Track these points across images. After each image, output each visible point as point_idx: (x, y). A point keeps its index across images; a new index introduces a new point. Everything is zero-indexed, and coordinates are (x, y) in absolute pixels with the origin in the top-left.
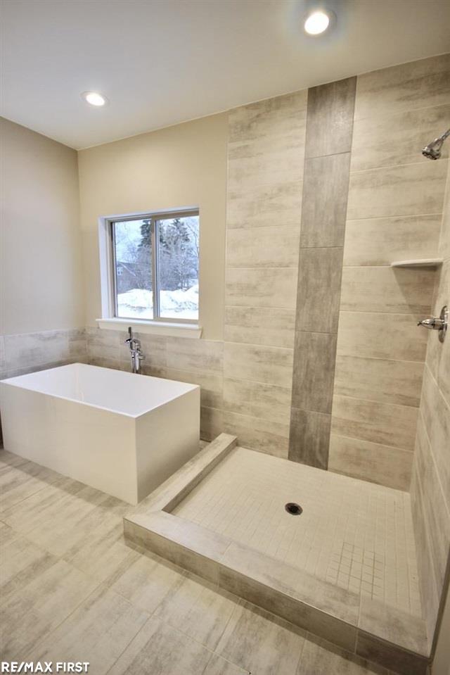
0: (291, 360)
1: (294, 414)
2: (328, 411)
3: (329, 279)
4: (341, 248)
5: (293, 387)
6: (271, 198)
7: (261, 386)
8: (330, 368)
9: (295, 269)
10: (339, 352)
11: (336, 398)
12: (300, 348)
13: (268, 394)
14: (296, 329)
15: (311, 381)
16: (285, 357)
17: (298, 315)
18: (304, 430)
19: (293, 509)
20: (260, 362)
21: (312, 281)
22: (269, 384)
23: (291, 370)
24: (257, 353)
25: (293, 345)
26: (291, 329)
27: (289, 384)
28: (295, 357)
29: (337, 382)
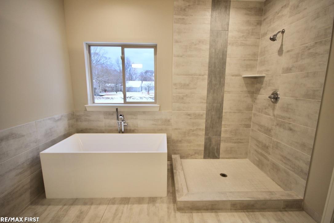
0: (205, 116)
1: (206, 139)
2: (220, 135)
3: (220, 81)
4: (225, 69)
5: (205, 128)
6: (195, 45)
7: (191, 129)
8: (220, 118)
9: (206, 77)
10: (224, 111)
11: (223, 129)
12: (209, 110)
13: (194, 132)
14: (207, 103)
15: (213, 124)
16: (202, 115)
17: (208, 97)
18: (210, 145)
19: (224, 175)
20: (191, 119)
21: (214, 82)
22: (195, 128)
23: (205, 120)
24: (189, 115)
25: (206, 110)
26: (205, 103)
27: (203, 126)
28: (206, 115)
29: (223, 123)
